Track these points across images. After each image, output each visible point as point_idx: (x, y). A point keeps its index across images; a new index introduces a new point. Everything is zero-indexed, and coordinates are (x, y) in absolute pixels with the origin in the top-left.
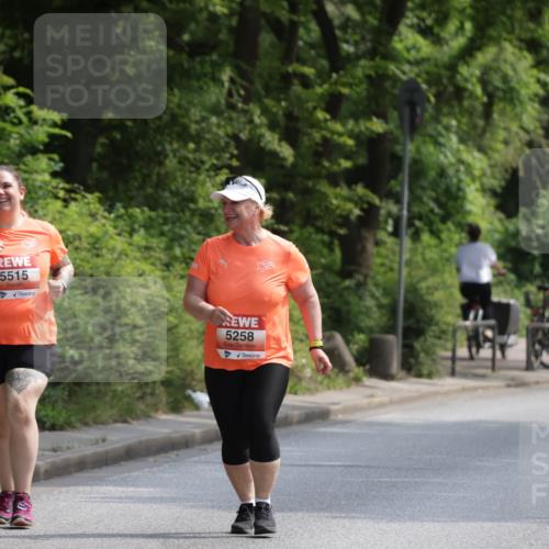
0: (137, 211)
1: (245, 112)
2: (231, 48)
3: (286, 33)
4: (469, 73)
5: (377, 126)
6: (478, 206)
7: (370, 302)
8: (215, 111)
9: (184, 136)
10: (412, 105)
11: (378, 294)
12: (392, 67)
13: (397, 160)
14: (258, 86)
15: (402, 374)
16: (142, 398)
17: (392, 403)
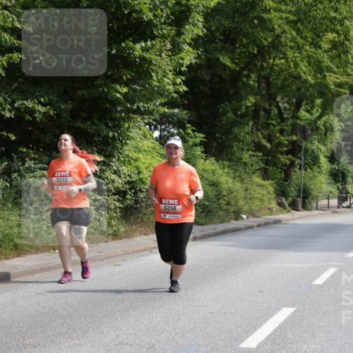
0: (225, 162)
1: (257, 134)
2: (252, 116)
3: (268, 112)
4: (320, 123)
5: (294, 138)
6: (323, 161)
7: (293, 189)
8: (248, 133)
9: (239, 141)
10: (304, 132)
11: (295, 186)
12: (298, 122)
13: (300, 147)
14: (260, 127)
15: (302, 209)
16: (227, 216)
17: (299, 218)
